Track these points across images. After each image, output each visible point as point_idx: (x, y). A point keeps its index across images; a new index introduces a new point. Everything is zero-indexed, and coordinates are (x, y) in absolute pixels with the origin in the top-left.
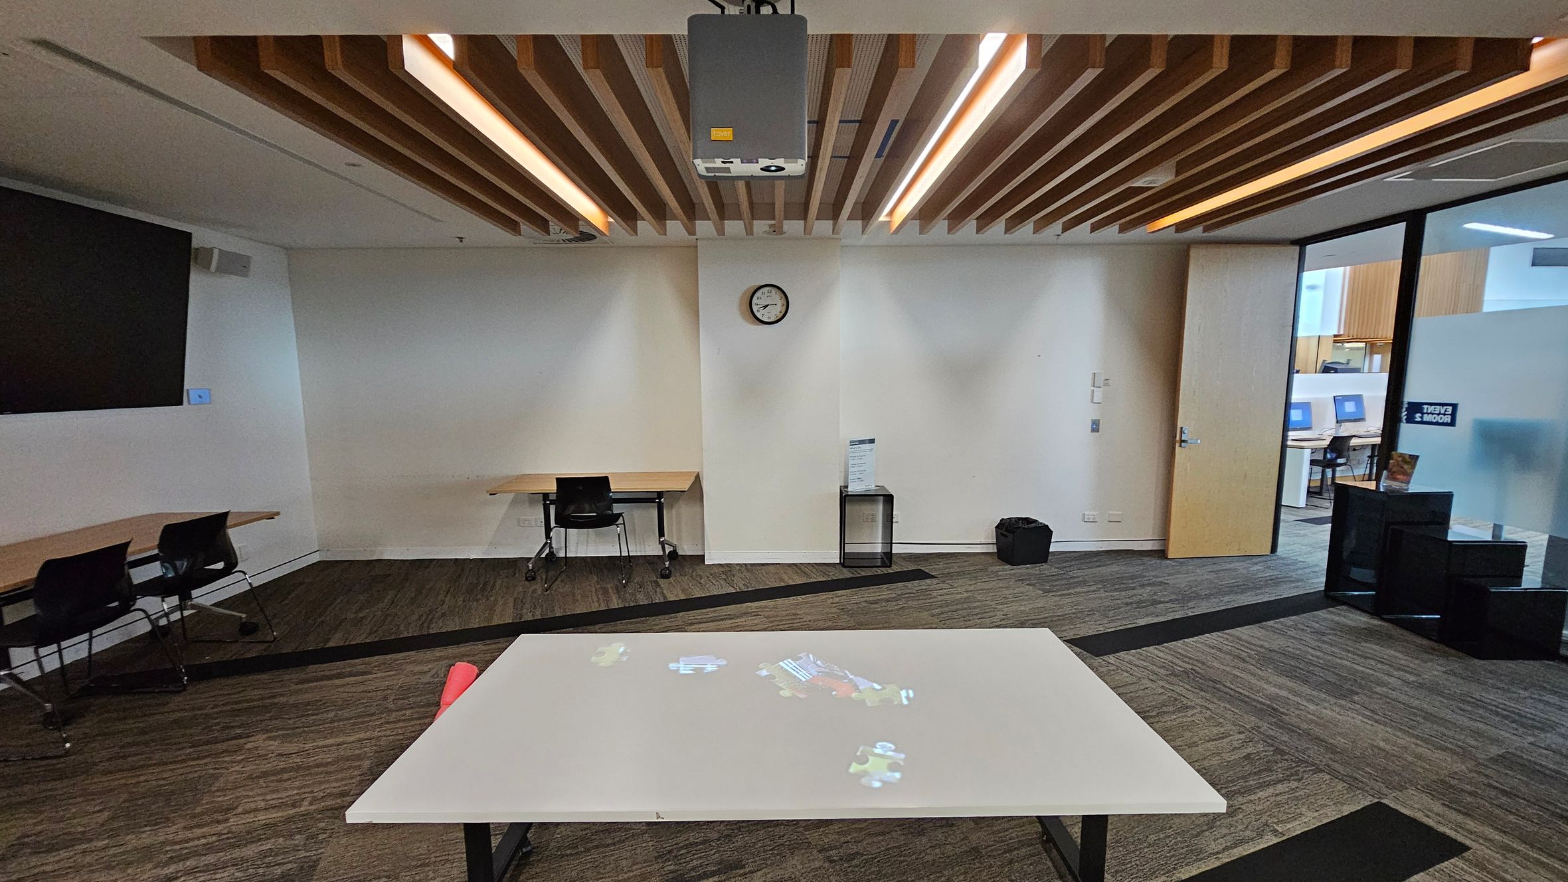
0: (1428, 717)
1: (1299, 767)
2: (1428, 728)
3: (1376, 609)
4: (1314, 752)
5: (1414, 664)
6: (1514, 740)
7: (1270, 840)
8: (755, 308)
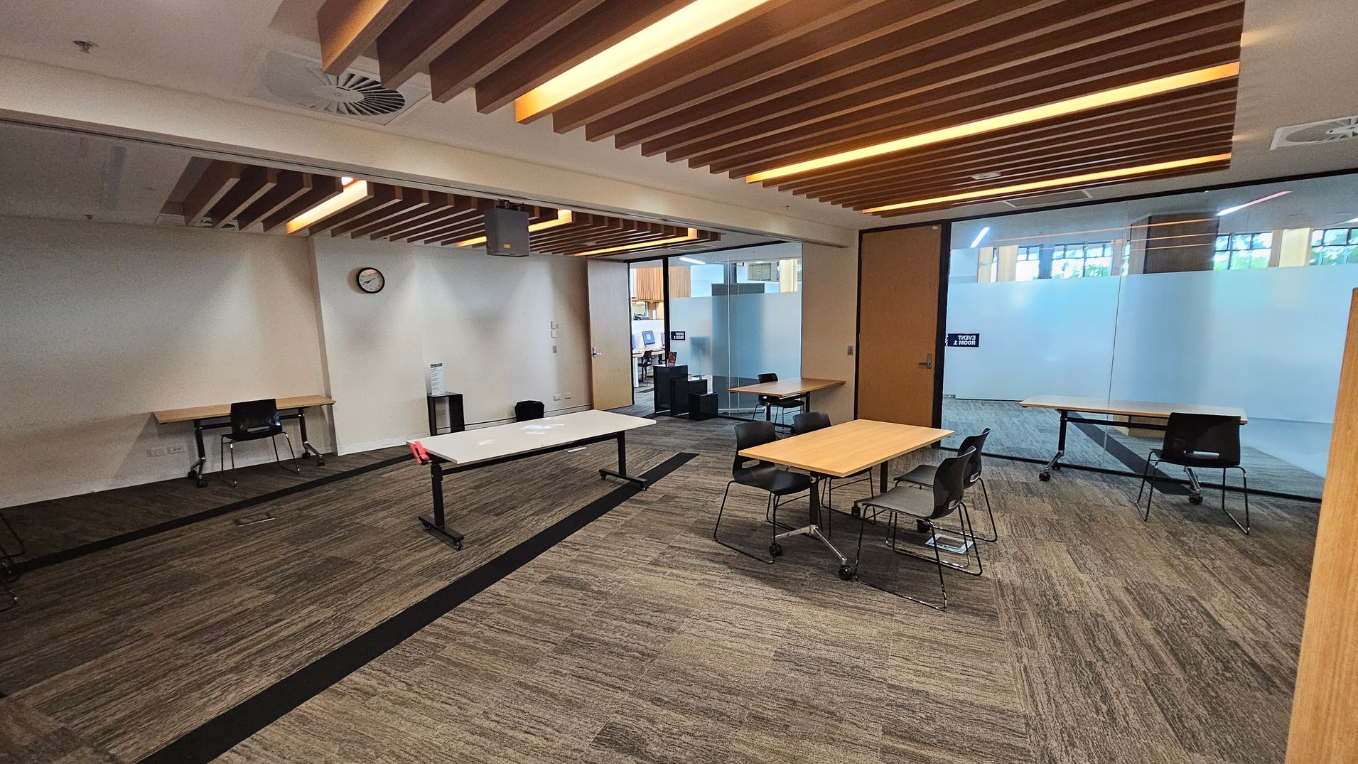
0: (689, 435)
1: (660, 452)
2: (690, 438)
3: (671, 414)
4: (664, 448)
5: (684, 425)
6: (708, 435)
7: (658, 464)
8: (361, 283)
